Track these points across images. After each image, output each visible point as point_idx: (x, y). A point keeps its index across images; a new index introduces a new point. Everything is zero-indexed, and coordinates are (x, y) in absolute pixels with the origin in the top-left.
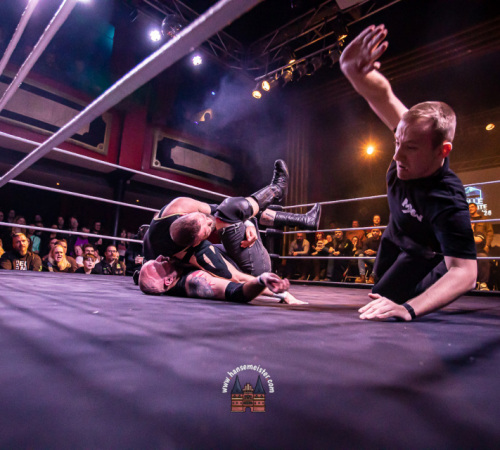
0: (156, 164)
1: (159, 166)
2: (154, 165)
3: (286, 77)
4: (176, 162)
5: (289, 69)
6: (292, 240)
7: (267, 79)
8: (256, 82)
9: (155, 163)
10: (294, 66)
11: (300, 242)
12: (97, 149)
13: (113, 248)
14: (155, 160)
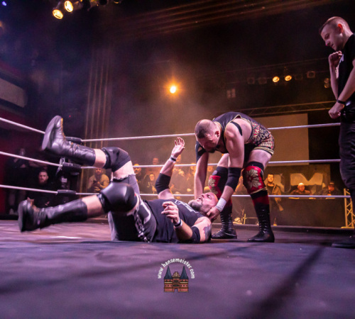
3: (92, 1)
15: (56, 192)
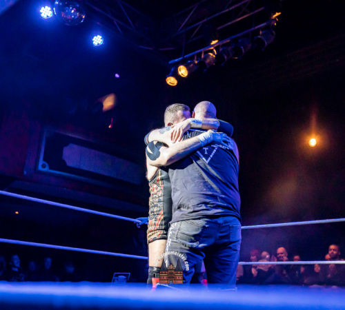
0: (44, 166)
1: (47, 169)
2: (40, 168)
3: (208, 61)
4: (70, 163)
5: (212, 51)
7: (183, 63)
8: (170, 66)
10: (217, 48)
14: (41, 162)
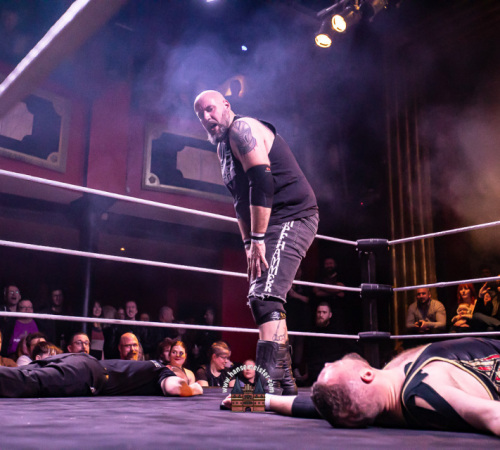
1: (156, 184)
2: (148, 183)
4: (187, 175)
6: (411, 302)
7: (339, 11)
8: (320, 19)
9: (150, 180)
11: (424, 306)
12: (48, 162)
13: (84, 337)
14: (149, 174)
15: (357, 337)
